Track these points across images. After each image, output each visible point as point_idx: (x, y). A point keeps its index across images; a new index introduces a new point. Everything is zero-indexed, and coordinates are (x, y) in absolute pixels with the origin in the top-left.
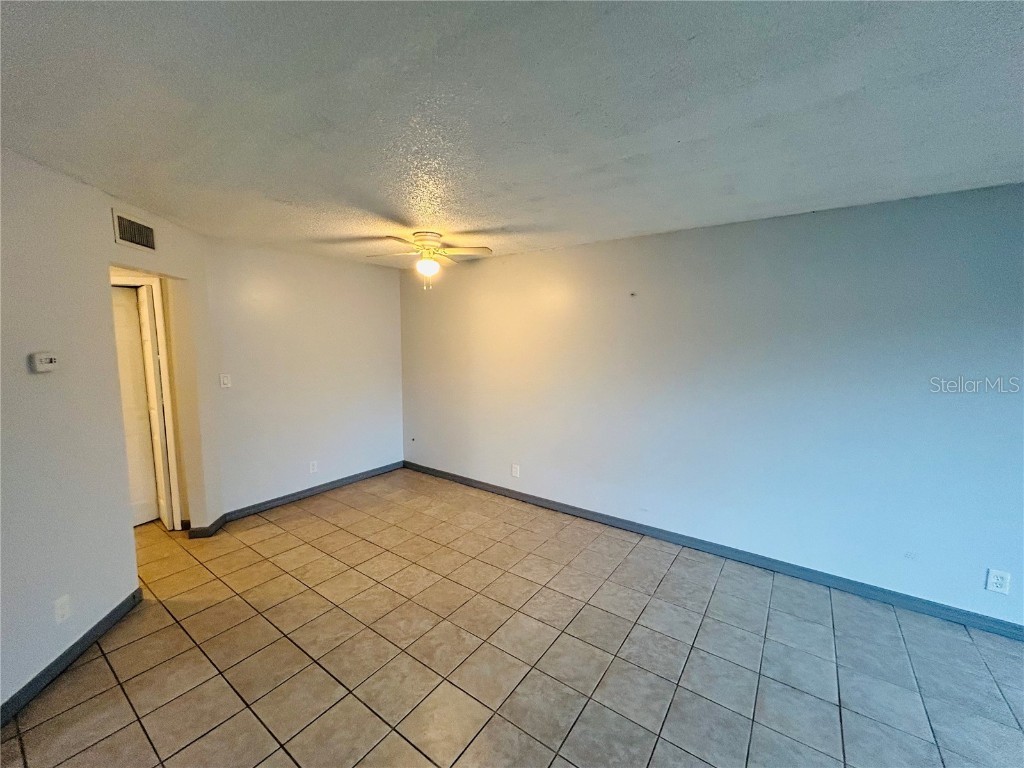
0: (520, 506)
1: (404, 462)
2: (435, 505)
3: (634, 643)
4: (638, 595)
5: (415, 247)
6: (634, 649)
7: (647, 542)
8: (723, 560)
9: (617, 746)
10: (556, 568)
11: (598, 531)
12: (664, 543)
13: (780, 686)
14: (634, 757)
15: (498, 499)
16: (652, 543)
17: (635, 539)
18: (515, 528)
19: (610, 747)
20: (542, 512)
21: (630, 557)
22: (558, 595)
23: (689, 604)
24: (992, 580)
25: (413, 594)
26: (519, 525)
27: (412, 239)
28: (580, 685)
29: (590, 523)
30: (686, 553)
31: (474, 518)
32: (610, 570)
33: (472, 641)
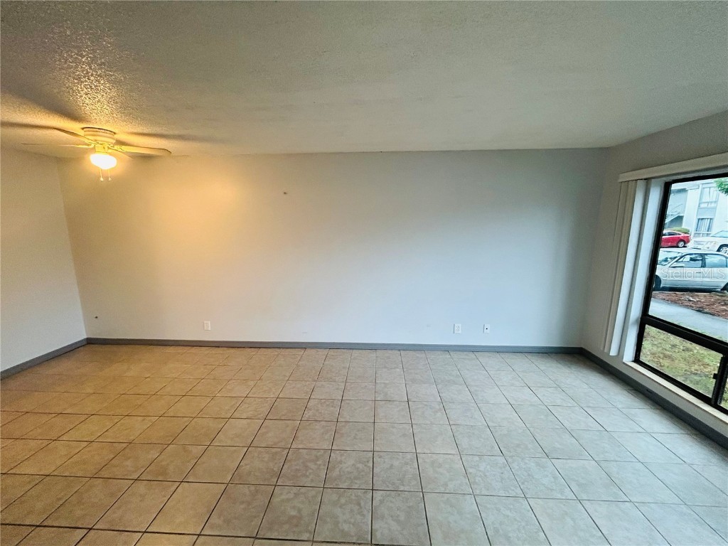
0: (215, 351)
1: (87, 339)
2: (134, 369)
3: (310, 410)
4: (308, 383)
5: (86, 141)
6: (311, 413)
7: (309, 352)
8: (351, 351)
9: (309, 464)
10: (252, 383)
11: (276, 353)
12: (319, 350)
13: (384, 402)
14: (320, 465)
15: (194, 350)
16: (312, 352)
17: (301, 352)
18: (214, 367)
19: (307, 467)
20: (232, 351)
21: (300, 363)
22: (257, 399)
23: (337, 379)
24: (456, 328)
25: (132, 438)
26: (217, 363)
27: (82, 133)
28: (282, 444)
29: (269, 350)
30: (332, 352)
31: (176, 368)
32: (288, 374)
33: (197, 450)
